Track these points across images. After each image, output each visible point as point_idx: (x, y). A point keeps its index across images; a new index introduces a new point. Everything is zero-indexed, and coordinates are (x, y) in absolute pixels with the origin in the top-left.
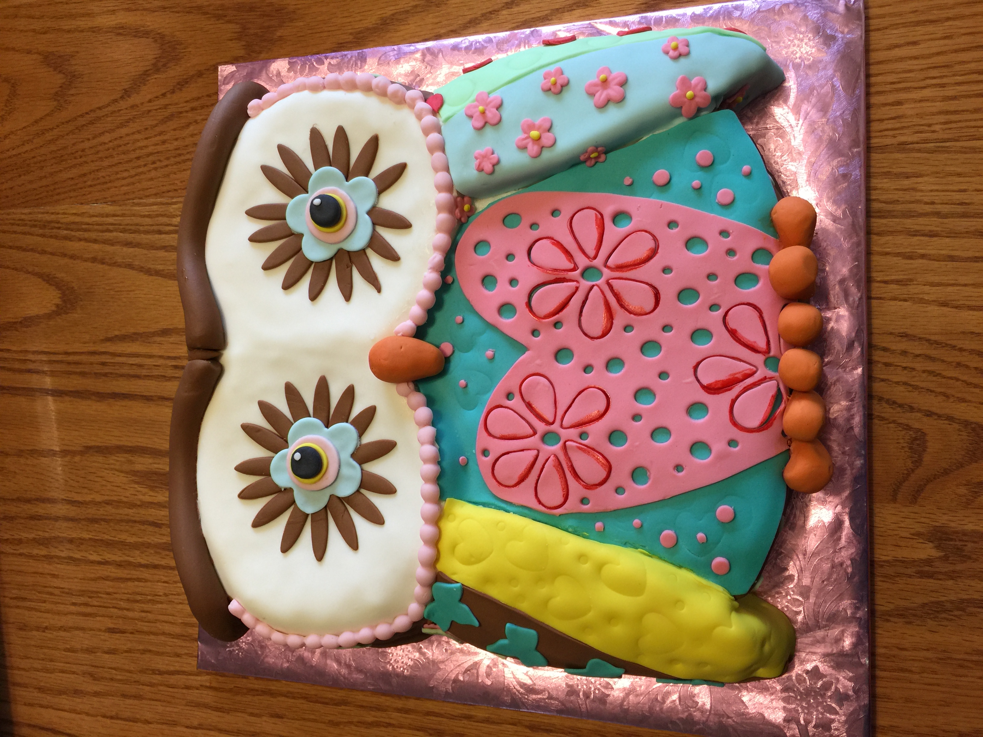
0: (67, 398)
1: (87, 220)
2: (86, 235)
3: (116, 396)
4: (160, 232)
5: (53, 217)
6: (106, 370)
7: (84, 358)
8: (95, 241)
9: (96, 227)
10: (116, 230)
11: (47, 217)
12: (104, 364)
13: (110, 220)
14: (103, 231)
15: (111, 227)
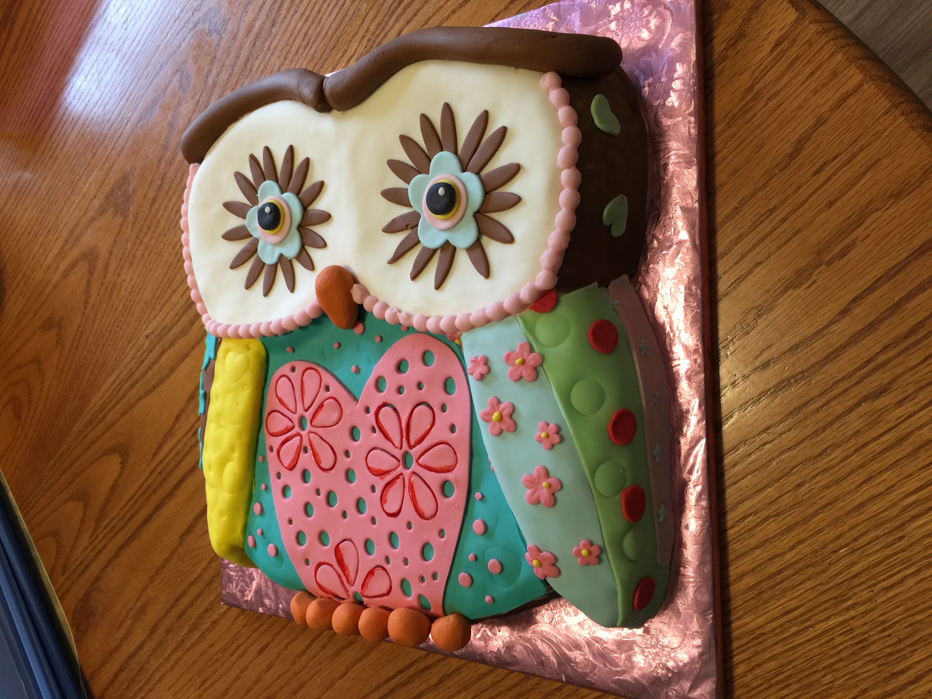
0: (155, 516)
1: (107, 395)
2: (111, 405)
3: (176, 487)
4: (142, 362)
5: (92, 412)
6: (164, 475)
7: (150, 481)
8: (117, 403)
9: (114, 394)
10: (123, 386)
11: (89, 416)
12: (160, 473)
13: (117, 382)
14: (117, 393)
15: (120, 387)
